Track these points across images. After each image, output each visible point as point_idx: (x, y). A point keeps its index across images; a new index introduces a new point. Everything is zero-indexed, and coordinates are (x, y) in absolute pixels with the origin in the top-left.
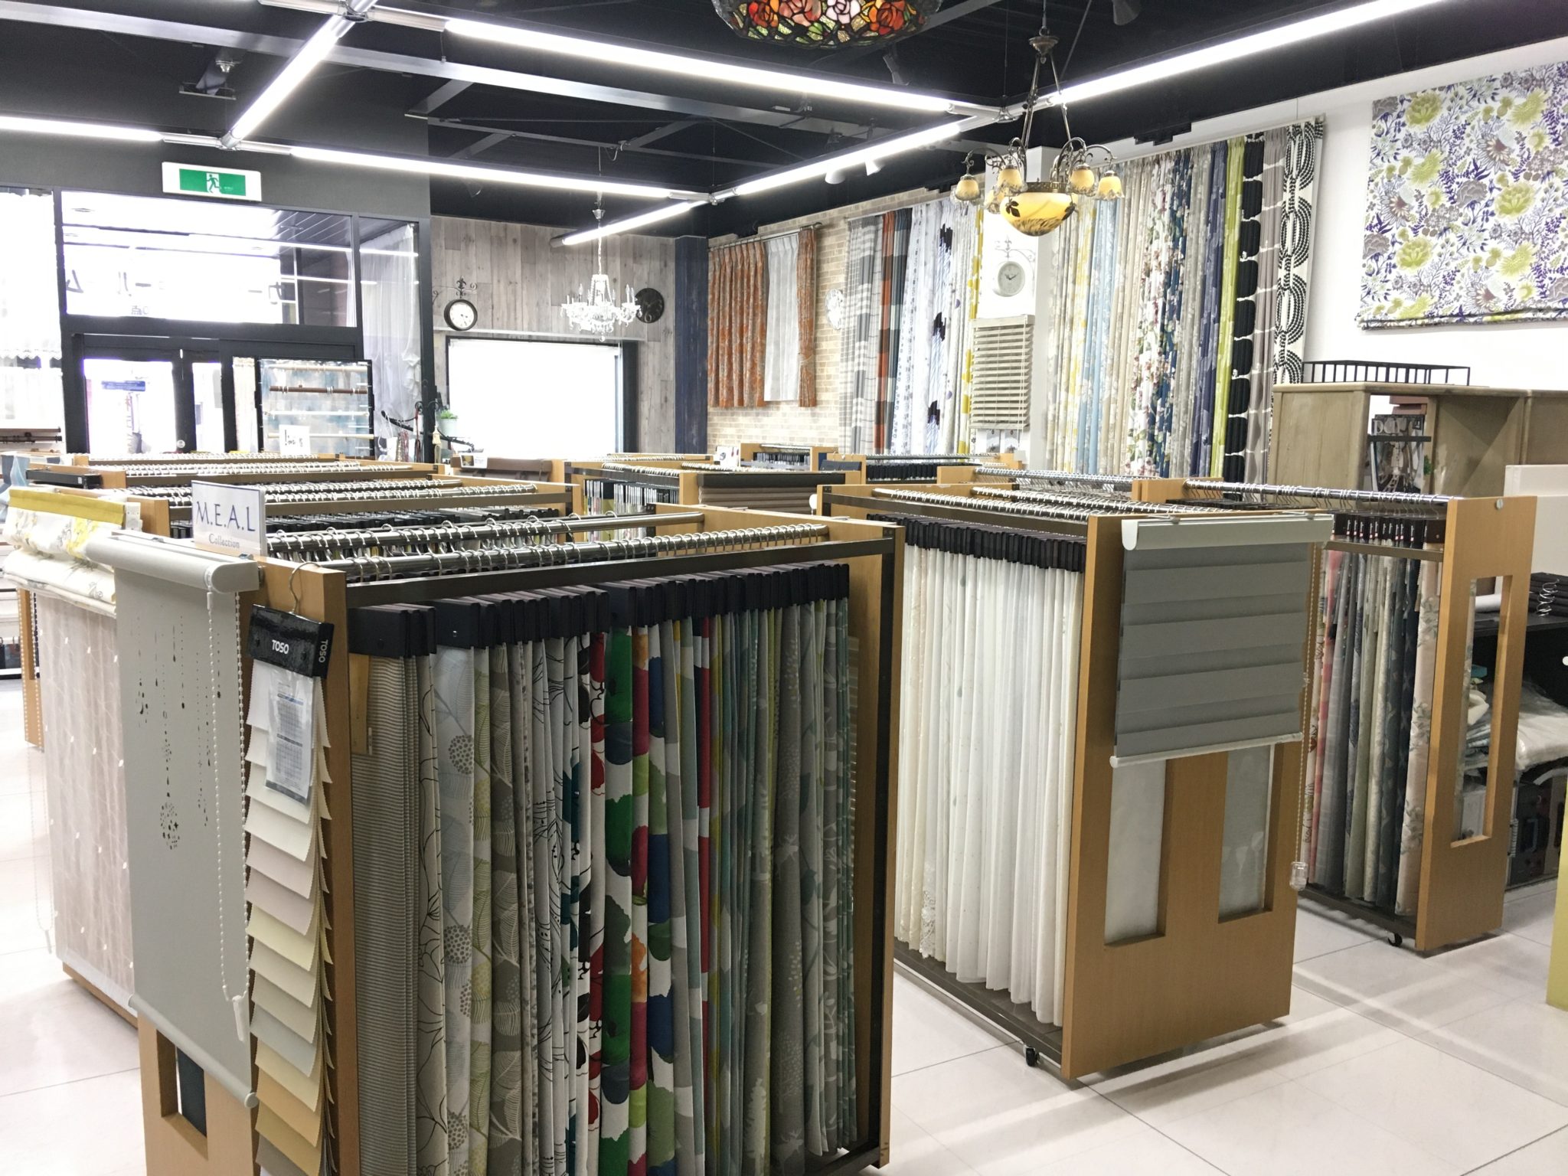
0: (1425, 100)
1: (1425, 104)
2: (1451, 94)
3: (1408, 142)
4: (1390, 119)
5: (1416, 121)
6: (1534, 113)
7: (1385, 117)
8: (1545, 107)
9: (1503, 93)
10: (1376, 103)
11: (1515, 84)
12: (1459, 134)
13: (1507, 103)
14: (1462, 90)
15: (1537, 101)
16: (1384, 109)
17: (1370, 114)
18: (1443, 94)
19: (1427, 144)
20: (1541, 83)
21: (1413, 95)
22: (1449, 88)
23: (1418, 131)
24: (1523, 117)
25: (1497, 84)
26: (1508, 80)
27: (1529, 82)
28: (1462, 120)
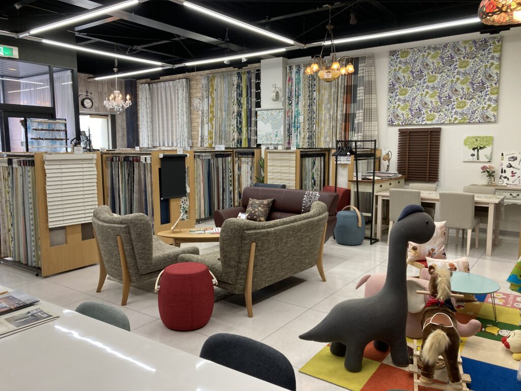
0: (405, 52)
1: (405, 53)
2: (413, 50)
3: (400, 62)
4: (395, 56)
5: (402, 57)
6: (437, 56)
7: (393, 55)
8: (440, 55)
9: (428, 51)
10: (390, 52)
11: (431, 49)
12: (415, 61)
13: (429, 54)
14: (416, 50)
15: (438, 54)
16: (393, 53)
17: (388, 55)
18: (410, 50)
19: (406, 63)
20: (439, 49)
21: (402, 50)
22: (412, 49)
23: (403, 60)
24: (433, 57)
25: (426, 48)
26: (429, 48)
27: (435, 48)
28: (416, 57)
